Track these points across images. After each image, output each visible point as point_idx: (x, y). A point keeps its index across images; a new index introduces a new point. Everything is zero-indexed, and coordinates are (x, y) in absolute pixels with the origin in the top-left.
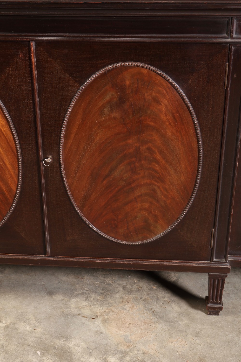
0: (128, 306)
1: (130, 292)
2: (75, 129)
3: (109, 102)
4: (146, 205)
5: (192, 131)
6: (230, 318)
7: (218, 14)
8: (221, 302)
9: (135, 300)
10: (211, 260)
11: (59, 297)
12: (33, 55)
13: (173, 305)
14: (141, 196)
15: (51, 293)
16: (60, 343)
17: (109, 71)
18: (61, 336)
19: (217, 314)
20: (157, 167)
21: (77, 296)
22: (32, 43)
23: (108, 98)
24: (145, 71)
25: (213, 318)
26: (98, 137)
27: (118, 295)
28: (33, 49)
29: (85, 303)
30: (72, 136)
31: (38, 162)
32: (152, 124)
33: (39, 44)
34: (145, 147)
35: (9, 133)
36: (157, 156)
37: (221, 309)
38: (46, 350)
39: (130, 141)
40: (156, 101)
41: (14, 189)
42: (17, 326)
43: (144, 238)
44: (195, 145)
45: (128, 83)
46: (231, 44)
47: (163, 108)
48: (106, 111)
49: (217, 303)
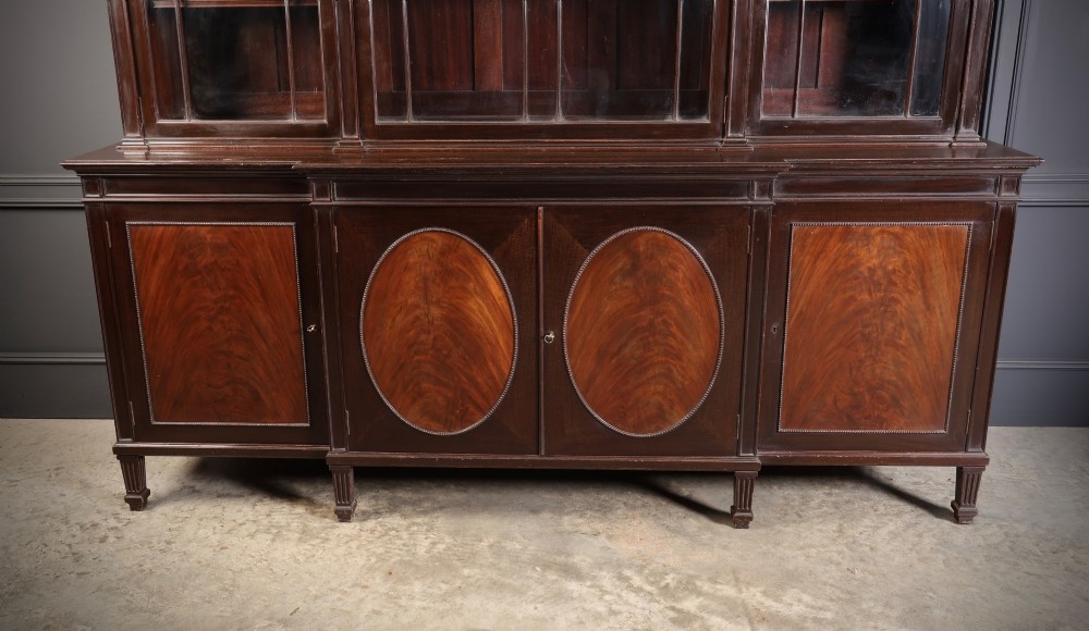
0: (635, 523)
1: (633, 508)
2: (581, 301)
3: (621, 269)
4: (660, 388)
5: (712, 301)
6: (762, 531)
7: (738, 177)
8: (750, 511)
9: (642, 515)
10: (738, 454)
11: (546, 515)
12: (540, 221)
13: (691, 520)
14: (654, 377)
15: (535, 511)
16: (561, 559)
17: (622, 236)
18: (560, 553)
19: (745, 526)
20: (673, 343)
21: (568, 514)
22: (540, 208)
23: (620, 265)
24: (661, 236)
25: (742, 531)
26: (608, 309)
27: (619, 512)
28: (541, 215)
29: (580, 521)
30: (578, 308)
31: (538, 338)
32: (668, 292)
33: (547, 209)
34: (660, 319)
35: (506, 306)
36: (674, 329)
37: (751, 519)
38: (547, 566)
39: (642, 313)
40: (673, 267)
41: (507, 372)
42: (503, 544)
43: (658, 429)
44: (716, 315)
45: (642, 249)
46: (751, 205)
47: (681, 276)
48: (618, 279)
49: (746, 511)
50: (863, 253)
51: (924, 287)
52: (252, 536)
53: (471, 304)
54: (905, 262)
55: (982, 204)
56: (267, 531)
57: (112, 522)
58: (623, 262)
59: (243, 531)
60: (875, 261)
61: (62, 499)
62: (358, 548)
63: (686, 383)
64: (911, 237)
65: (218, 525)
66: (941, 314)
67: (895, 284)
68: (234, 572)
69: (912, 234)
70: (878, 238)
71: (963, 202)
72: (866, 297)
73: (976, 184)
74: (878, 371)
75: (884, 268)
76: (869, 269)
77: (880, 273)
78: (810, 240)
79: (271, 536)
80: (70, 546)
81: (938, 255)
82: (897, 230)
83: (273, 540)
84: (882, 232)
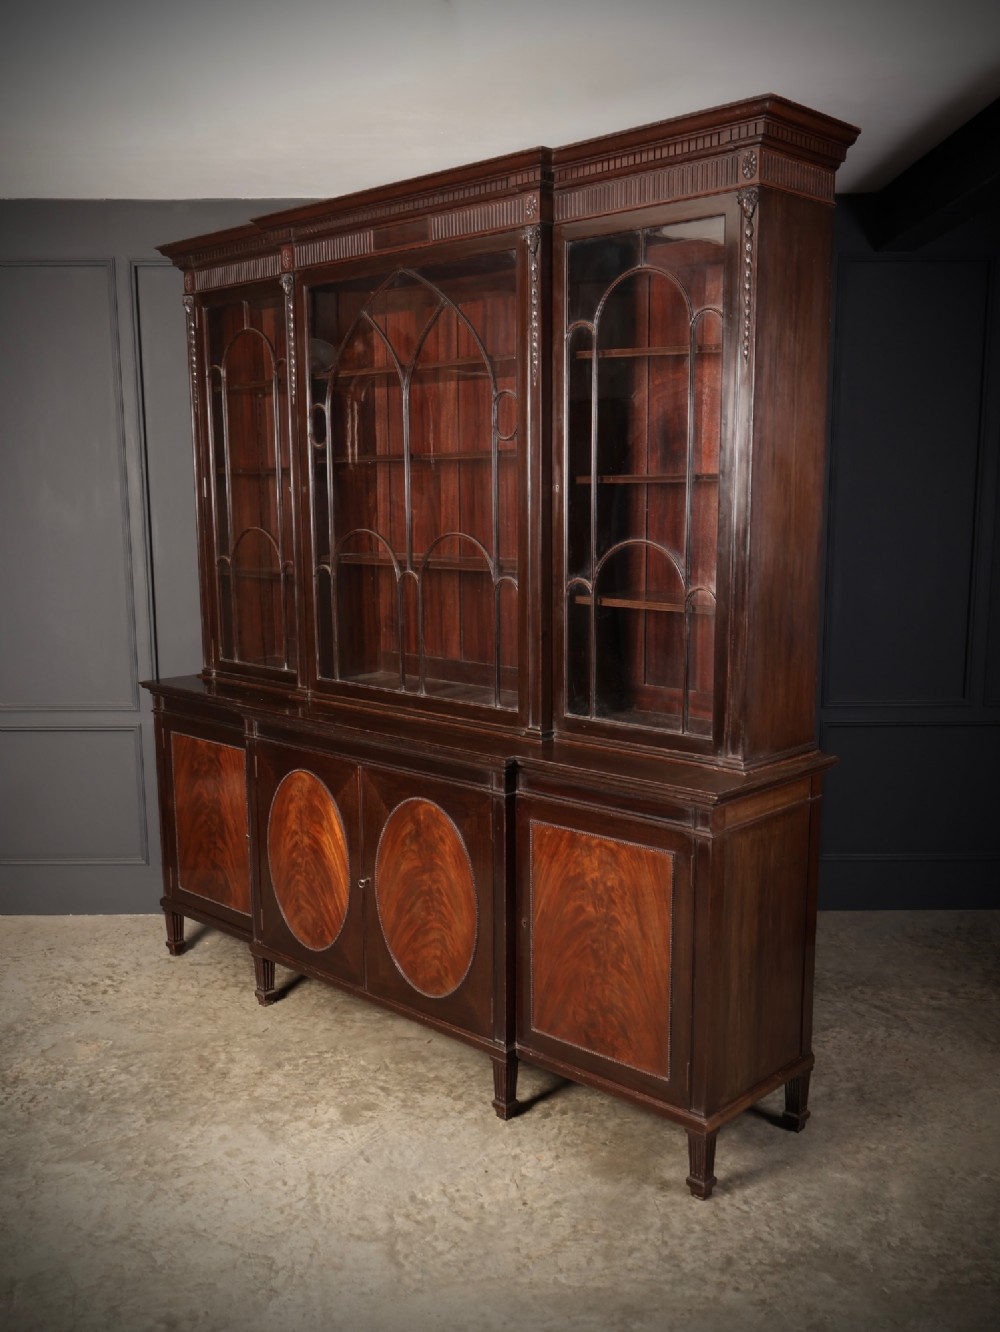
4: (438, 953)
14: (433, 941)
20: (445, 912)
32: (440, 863)
34: (435, 887)
36: (445, 899)
45: (422, 817)
50: (586, 861)
51: (638, 912)
52: (224, 988)
53: (324, 839)
54: (621, 882)
55: (681, 835)
56: (236, 985)
57: (108, 982)
58: (409, 827)
59: (216, 985)
60: (596, 875)
61: (61, 969)
62: (310, 994)
63: (456, 954)
64: (624, 856)
65: (195, 984)
66: (655, 946)
67: (614, 902)
68: (214, 1010)
69: (624, 853)
70: (598, 852)
71: (665, 829)
72: (590, 909)
73: (678, 813)
74: (607, 992)
75: (605, 884)
76: (592, 880)
77: (601, 887)
78: (546, 840)
79: (238, 989)
80: (79, 996)
81: (647, 880)
82: (612, 845)
83: (241, 991)
84: (600, 845)
